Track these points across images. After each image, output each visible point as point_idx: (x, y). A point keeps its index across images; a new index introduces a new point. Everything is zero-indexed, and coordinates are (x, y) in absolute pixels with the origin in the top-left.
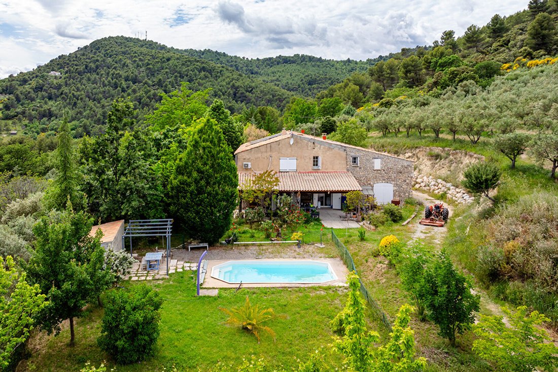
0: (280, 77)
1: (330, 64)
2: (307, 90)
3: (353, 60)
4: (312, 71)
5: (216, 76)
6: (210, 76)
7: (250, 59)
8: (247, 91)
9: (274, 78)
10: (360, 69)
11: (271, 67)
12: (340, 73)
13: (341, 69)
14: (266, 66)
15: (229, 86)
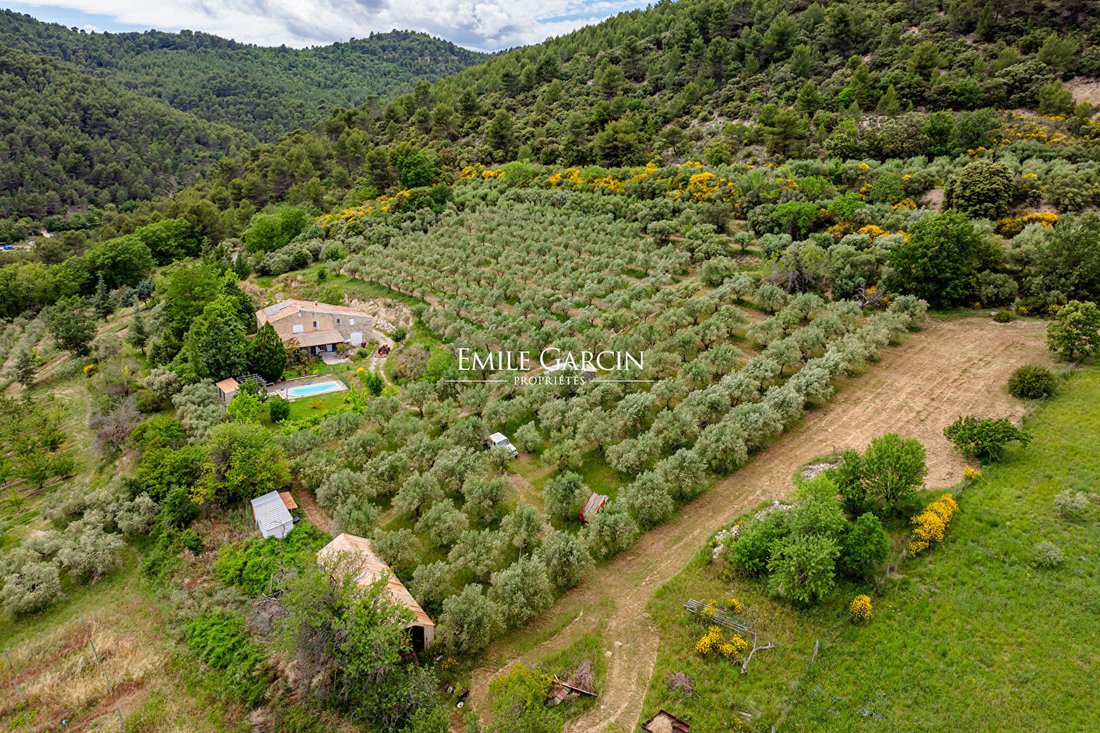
0: (159, 76)
1: (248, 53)
2: (217, 106)
3: (291, 49)
4: (219, 69)
5: (38, 83)
6: (23, 82)
7: (89, 32)
8: (108, 115)
9: (148, 78)
10: (304, 66)
11: (138, 53)
12: (271, 72)
13: (272, 63)
14: (127, 52)
15: (70, 105)
